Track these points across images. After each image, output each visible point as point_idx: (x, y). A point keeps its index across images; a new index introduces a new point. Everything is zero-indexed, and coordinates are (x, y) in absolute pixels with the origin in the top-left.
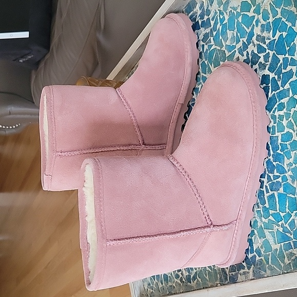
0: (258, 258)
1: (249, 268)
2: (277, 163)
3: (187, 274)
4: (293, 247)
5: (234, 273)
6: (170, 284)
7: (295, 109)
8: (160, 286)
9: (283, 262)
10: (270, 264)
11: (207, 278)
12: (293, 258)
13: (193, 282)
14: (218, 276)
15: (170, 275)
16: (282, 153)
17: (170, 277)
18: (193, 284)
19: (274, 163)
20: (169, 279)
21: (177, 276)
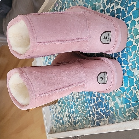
0: (111, 112)
1: (106, 118)
2: (123, 59)
3: (74, 120)
4: (131, 106)
5: (98, 120)
6: (65, 126)
7: (135, 27)
8: (60, 126)
9: (125, 114)
10: (118, 116)
11: (84, 123)
12: (131, 113)
13: (77, 125)
14: (90, 122)
15: (65, 121)
16: (127, 53)
17: (65, 122)
18: (77, 126)
19: (122, 59)
20: (65, 123)
21: (69, 122)
